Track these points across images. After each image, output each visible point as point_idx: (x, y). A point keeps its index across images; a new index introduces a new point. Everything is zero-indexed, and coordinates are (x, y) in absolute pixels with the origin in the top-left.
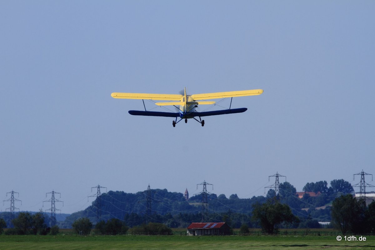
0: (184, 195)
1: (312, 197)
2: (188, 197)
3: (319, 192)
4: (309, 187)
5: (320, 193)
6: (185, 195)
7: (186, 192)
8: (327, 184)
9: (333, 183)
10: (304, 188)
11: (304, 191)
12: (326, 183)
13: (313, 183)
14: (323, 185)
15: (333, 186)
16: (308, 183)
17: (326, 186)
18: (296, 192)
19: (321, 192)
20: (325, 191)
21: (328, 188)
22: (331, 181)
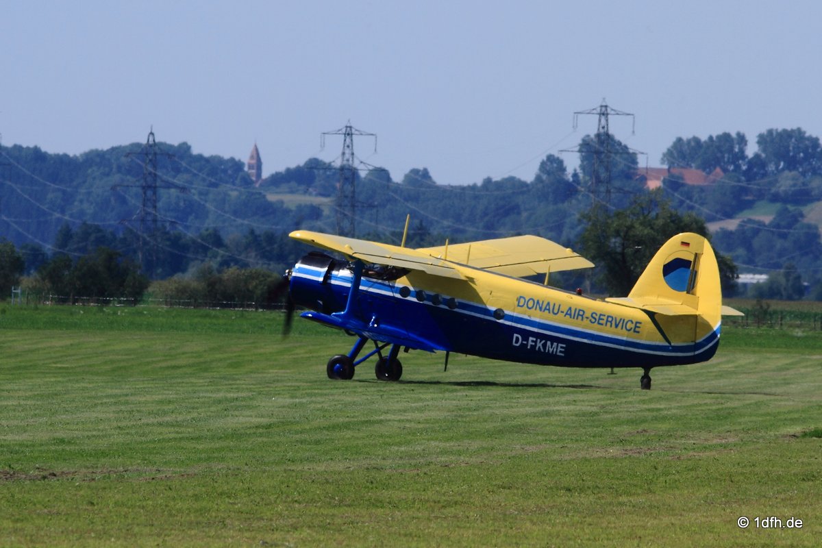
0: (246, 169)
1: (693, 187)
2: (259, 174)
3: (718, 170)
4: (684, 152)
5: (722, 174)
6: (250, 167)
7: (252, 157)
8: (746, 144)
9: (766, 140)
10: (664, 155)
11: (666, 167)
12: (742, 139)
13: (696, 140)
14: (732, 148)
15: (764, 150)
16: (680, 140)
17: (742, 151)
18: (637, 169)
19: (725, 170)
20: (738, 167)
21: (747, 157)
22: (757, 134)
